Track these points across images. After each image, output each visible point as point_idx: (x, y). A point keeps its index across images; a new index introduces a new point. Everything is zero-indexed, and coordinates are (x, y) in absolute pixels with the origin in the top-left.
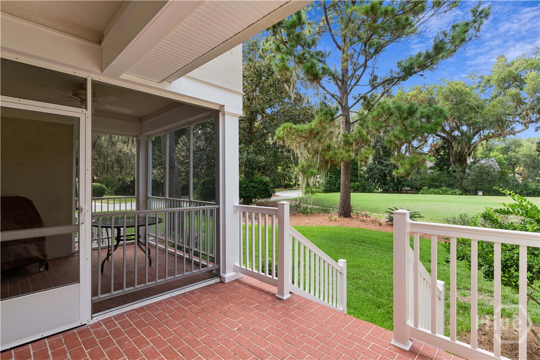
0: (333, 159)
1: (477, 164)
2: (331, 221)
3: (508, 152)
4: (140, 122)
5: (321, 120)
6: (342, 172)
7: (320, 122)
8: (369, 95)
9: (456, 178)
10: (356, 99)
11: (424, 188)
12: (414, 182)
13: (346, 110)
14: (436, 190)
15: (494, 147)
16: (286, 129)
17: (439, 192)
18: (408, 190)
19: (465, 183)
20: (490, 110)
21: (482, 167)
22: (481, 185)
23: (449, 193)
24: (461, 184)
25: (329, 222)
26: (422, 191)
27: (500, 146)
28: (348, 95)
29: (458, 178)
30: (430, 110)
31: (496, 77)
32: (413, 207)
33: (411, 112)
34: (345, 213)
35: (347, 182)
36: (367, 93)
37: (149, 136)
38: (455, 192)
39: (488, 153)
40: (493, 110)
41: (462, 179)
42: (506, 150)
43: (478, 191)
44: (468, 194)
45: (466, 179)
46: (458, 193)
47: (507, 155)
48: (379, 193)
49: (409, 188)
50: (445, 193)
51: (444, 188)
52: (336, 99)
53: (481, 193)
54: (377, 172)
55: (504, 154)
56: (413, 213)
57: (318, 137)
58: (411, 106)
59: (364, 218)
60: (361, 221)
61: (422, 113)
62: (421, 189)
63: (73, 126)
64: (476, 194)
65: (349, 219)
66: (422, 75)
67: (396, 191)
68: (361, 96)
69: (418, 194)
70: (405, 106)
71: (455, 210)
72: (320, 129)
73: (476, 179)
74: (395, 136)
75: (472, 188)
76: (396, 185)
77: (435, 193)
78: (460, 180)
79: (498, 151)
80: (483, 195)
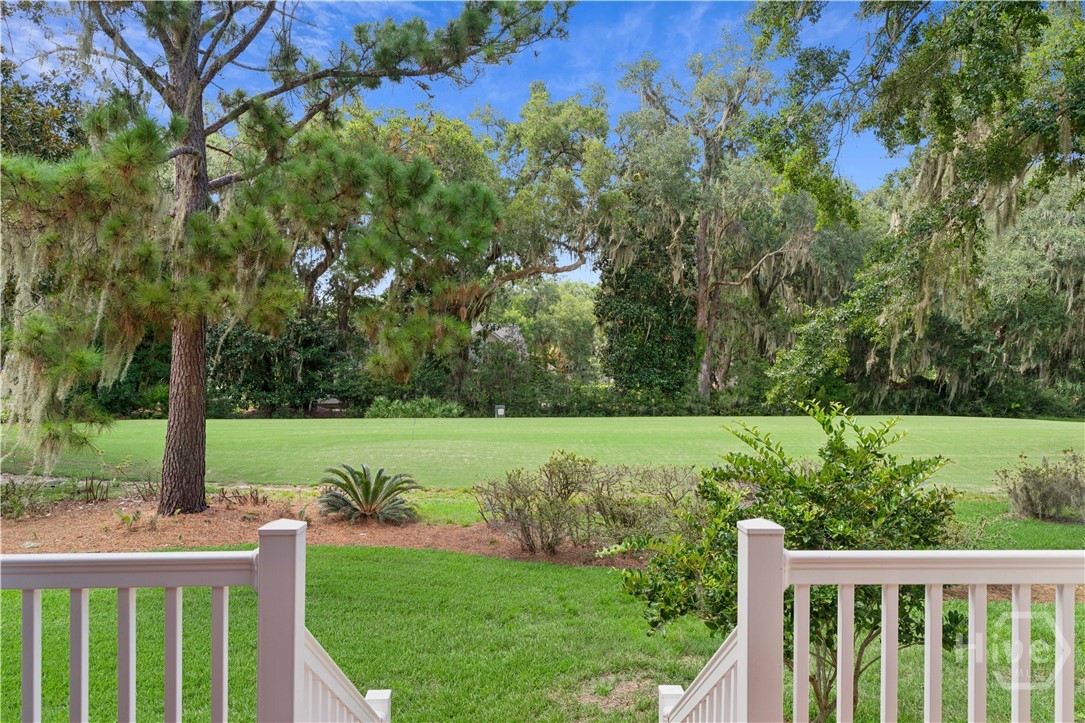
0: (165, 308)
1: (489, 339)
2: (135, 530)
3: (535, 311)
5: (129, 158)
6: (174, 351)
7: (123, 163)
8: (271, 102)
9: (447, 371)
11: (377, 399)
12: (351, 382)
13: (194, 135)
14: (408, 405)
15: (512, 297)
17: (414, 410)
18: (332, 406)
19: (469, 385)
20: (520, 209)
21: (500, 347)
22: (500, 390)
23: (437, 411)
24: (459, 390)
25: (125, 535)
26: (373, 408)
27: (522, 297)
28: (203, 87)
29: (453, 373)
30: (458, 191)
31: (532, 132)
32: (372, 457)
33: (418, 186)
34: (184, 497)
35: (194, 389)
36: (265, 97)
38: (450, 410)
39: (500, 310)
40: (526, 209)
41: (461, 374)
42: (531, 307)
43: (497, 406)
44: (475, 413)
45: (471, 375)
46: (455, 411)
47: (535, 318)
48: (249, 416)
49: (336, 401)
50: (427, 412)
51: (426, 399)
52: (161, 91)
53: (501, 411)
54: (243, 349)
55: (527, 316)
56: (396, 477)
57: (109, 220)
58: (418, 170)
59: (250, 508)
60: (244, 519)
61: (441, 195)
62: (369, 402)
64: (491, 414)
65: (199, 515)
66: (424, 87)
67: (301, 410)
68: (245, 100)
69: (362, 417)
70: (401, 169)
71: (472, 459)
72: (120, 189)
73: (490, 375)
74: (372, 253)
75: (482, 397)
76: (302, 390)
77: (407, 414)
78: (456, 378)
79: (518, 308)
80: (506, 415)
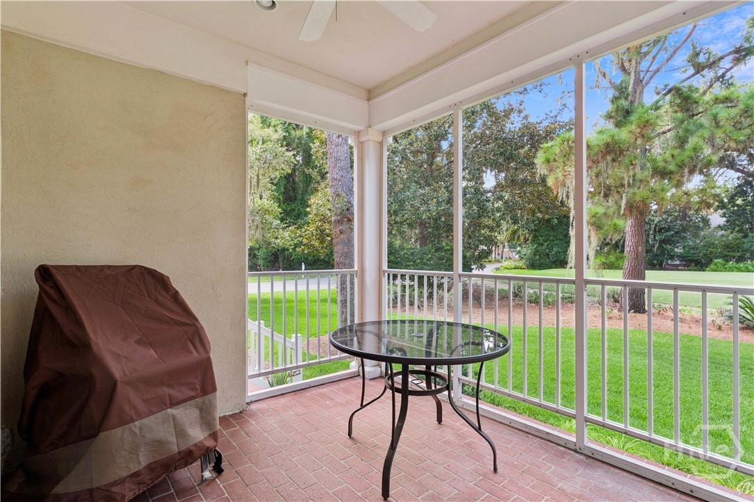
2: (610, 318)
4: (368, 100)
10: (658, 93)
11: (715, 261)
16: (566, 143)
18: (678, 265)
37: (384, 133)
49: (680, 262)
62: (710, 262)
63: (245, 95)
65: (644, 315)
67: (657, 267)
68: (669, 87)
